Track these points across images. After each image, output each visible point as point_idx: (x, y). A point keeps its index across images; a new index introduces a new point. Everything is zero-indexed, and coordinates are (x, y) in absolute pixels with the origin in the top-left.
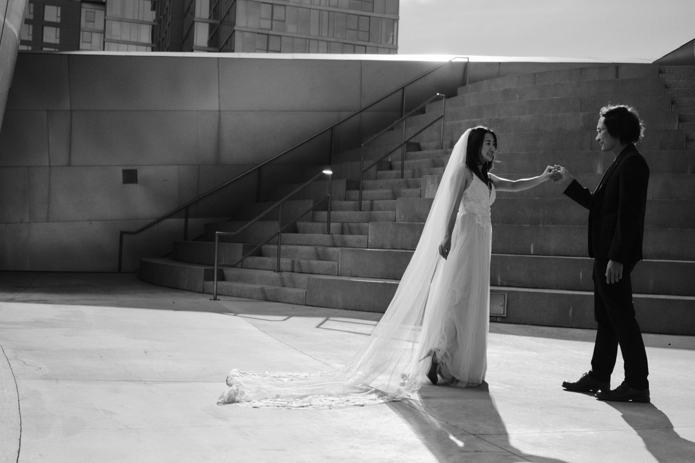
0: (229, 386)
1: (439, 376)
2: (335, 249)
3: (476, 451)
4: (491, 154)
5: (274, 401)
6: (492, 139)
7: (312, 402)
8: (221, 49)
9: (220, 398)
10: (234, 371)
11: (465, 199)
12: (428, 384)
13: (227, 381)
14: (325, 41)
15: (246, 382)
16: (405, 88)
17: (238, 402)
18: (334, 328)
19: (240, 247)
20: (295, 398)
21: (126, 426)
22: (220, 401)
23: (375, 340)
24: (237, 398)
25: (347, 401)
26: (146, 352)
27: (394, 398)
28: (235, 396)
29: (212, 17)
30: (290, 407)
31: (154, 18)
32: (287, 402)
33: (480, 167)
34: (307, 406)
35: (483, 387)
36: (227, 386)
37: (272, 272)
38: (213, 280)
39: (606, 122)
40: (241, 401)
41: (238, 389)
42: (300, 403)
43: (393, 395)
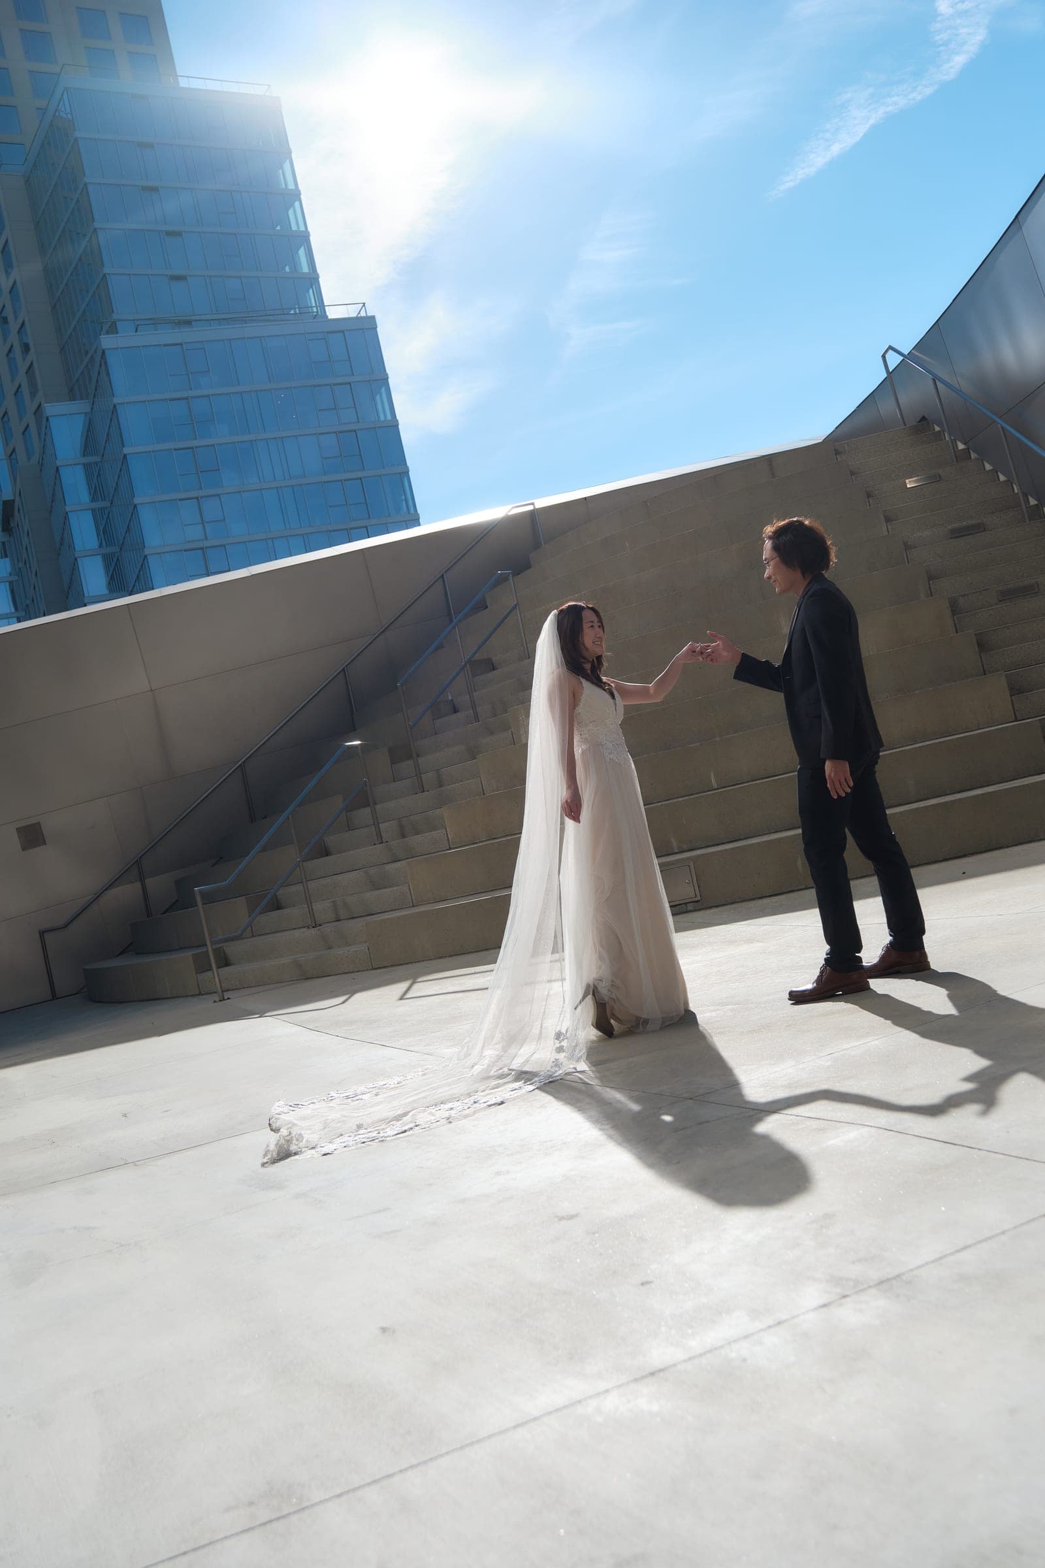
0: (275, 1132)
1: (612, 1021)
2: (399, 864)
3: (699, 1124)
4: (599, 643)
5: (355, 1136)
6: (594, 618)
7: (418, 1121)
8: (132, 591)
9: (265, 1155)
10: (278, 1107)
11: (578, 724)
12: (600, 1040)
13: (270, 1125)
14: (300, 535)
15: (304, 1118)
16: (445, 577)
17: (296, 1154)
18: (430, 993)
19: (241, 904)
20: (389, 1121)
21: (117, 1243)
22: (265, 1161)
23: (498, 994)
24: (293, 1148)
25: (475, 1102)
26: (125, 1115)
27: (551, 1076)
28: (289, 1146)
29: (104, 543)
30: (383, 1139)
31: (9, 570)
32: (377, 1132)
33: (588, 666)
34: (411, 1129)
35: (688, 1019)
36: (273, 1132)
37: (305, 929)
38: (211, 969)
39: (776, 548)
40: (301, 1151)
41: (290, 1133)
42: (398, 1126)
43: (549, 1073)
